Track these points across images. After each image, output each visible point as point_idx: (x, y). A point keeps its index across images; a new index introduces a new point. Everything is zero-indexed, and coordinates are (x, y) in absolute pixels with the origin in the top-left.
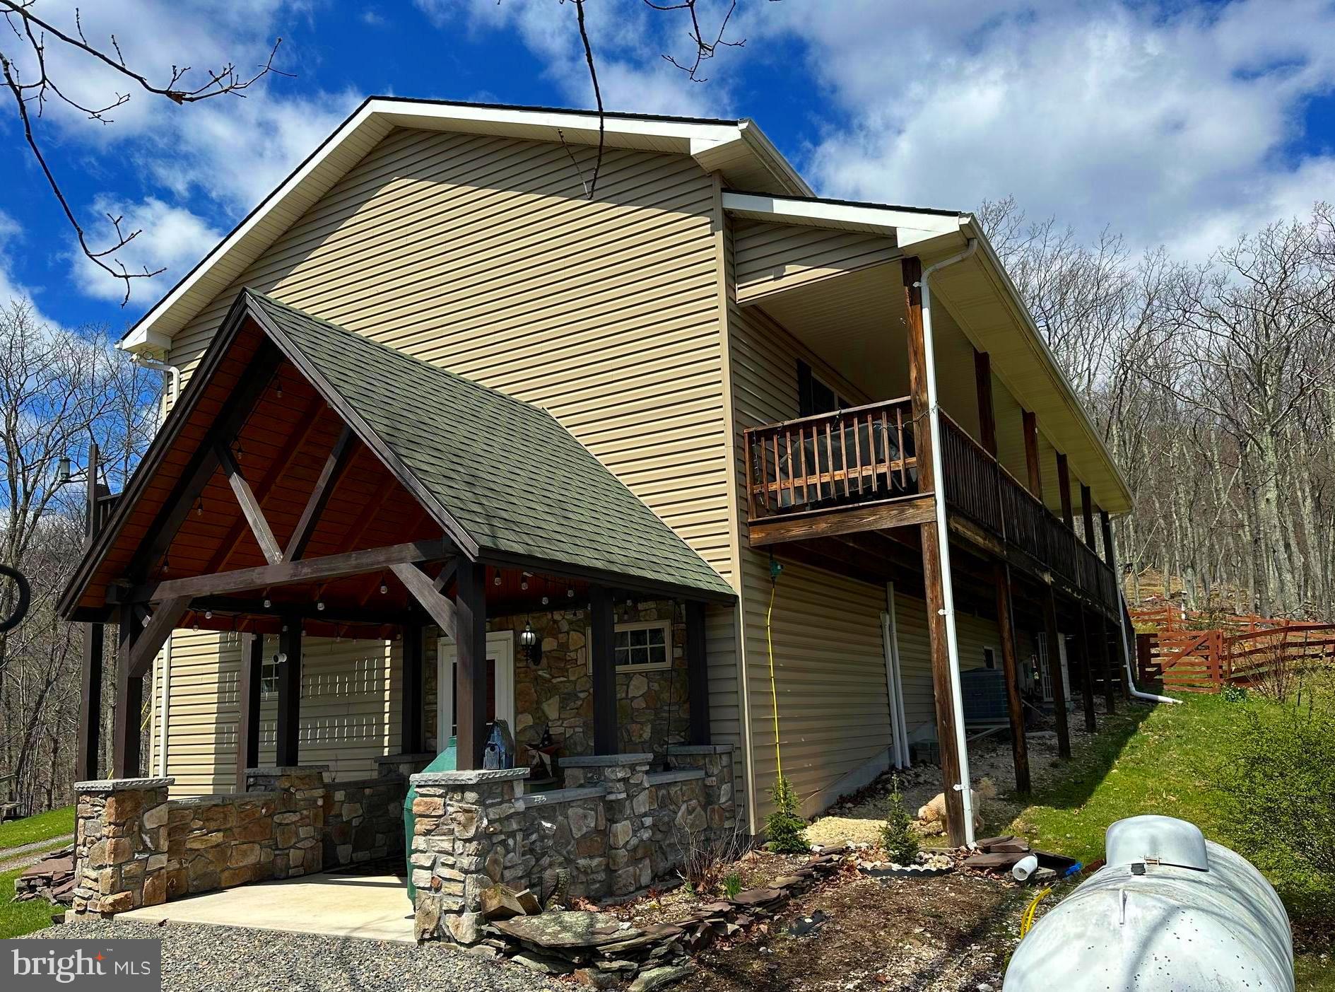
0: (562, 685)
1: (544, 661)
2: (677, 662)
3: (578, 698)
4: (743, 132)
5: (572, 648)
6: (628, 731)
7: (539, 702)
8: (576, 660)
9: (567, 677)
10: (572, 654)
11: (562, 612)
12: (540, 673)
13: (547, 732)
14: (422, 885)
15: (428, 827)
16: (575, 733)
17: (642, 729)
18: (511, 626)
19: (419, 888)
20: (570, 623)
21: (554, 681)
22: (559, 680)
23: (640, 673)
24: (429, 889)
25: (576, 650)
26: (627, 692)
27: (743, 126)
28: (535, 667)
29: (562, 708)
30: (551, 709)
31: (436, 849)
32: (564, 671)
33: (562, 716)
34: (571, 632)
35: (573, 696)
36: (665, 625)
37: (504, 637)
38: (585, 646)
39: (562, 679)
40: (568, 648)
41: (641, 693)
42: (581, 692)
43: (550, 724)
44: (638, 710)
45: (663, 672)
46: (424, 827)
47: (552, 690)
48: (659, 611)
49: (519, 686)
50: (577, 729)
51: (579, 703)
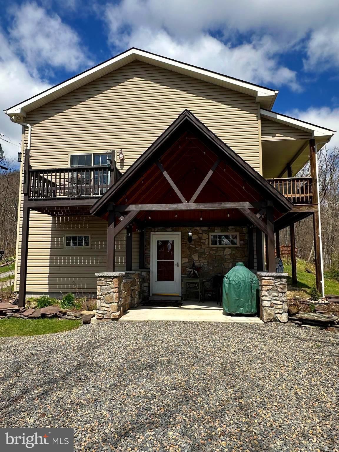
0: (199, 250)
1: (193, 242)
2: (242, 245)
3: (206, 254)
4: (275, 94)
5: (203, 239)
6: (223, 265)
7: (191, 255)
8: (205, 242)
9: (202, 247)
10: (203, 241)
11: (200, 227)
12: (191, 246)
13: (194, 264)
14: (267, 306)
15: (268, 289)
16: (204, 265)
17: (229, 264)
18: (180, 230)
19: (266, 307)
20: (203, 231)
21: (197, 248)
22: (198, 248)
23: (228, 248)
24: (269, 307)
25: (205, 239)
26: (223, 253)
27: (277, 92)
28: (189, 244)
29: (200, 256)
30: (195, 257)
31: (272, 295)
32: (200, 246)
33: (200, 259)
34: (203, 234)
35: (204, 253)
36: (237, 234)
37: (178, 234)
38: (208, 238)
39: (200, 248)
40: (202, 238)
41: (229, 253)
42: (207, 252)
43: (195, 262)
44: (227, 258)
45: (236, 248)
46: (267, 289)
47: (196, 251)
48: (235, 229)
49: (183, 249)
50: (205, 264)
51: (206, 256)
